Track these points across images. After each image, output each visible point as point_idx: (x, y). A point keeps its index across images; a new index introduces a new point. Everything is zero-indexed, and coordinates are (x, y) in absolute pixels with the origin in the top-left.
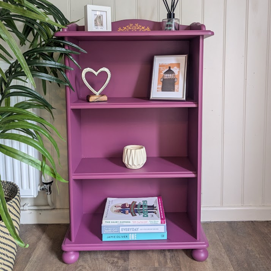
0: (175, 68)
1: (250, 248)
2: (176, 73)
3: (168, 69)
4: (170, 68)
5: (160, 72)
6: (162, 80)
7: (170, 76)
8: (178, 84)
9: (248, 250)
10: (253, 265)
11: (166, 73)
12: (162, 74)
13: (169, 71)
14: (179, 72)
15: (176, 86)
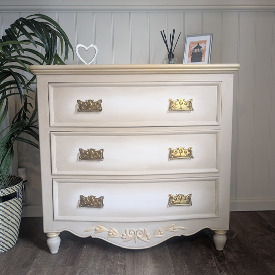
0: (203, 44)
2: (203, 48)
3: (196, 45)
4: (198, 44)
5: (190, 48)
7: (198, 50)
8: (204, 56)
11: (195, 48)
12: (192, 49)
13: (198, 47)
14: (205, 47)
15: (203, 58)
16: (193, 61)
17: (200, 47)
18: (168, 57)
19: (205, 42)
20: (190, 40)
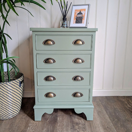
0: (83, 11)
1: (116, 107)
2: (83, 14)
3: (79, 12)
4: (80, 11)
5: (75, 13)
6: (76, 17)
7: (80, 15)
8: (84, 19)
9: (115, 108)
10: (117, 114)
11: (78, 14)
12: (76, 14)
13: (80, 13)
14: (85, 13)
15: (83, 21)
16: (76, 22)
17: (81, 14)
18: (63, 20)
19: (85, 10)
20: (75, 8)
